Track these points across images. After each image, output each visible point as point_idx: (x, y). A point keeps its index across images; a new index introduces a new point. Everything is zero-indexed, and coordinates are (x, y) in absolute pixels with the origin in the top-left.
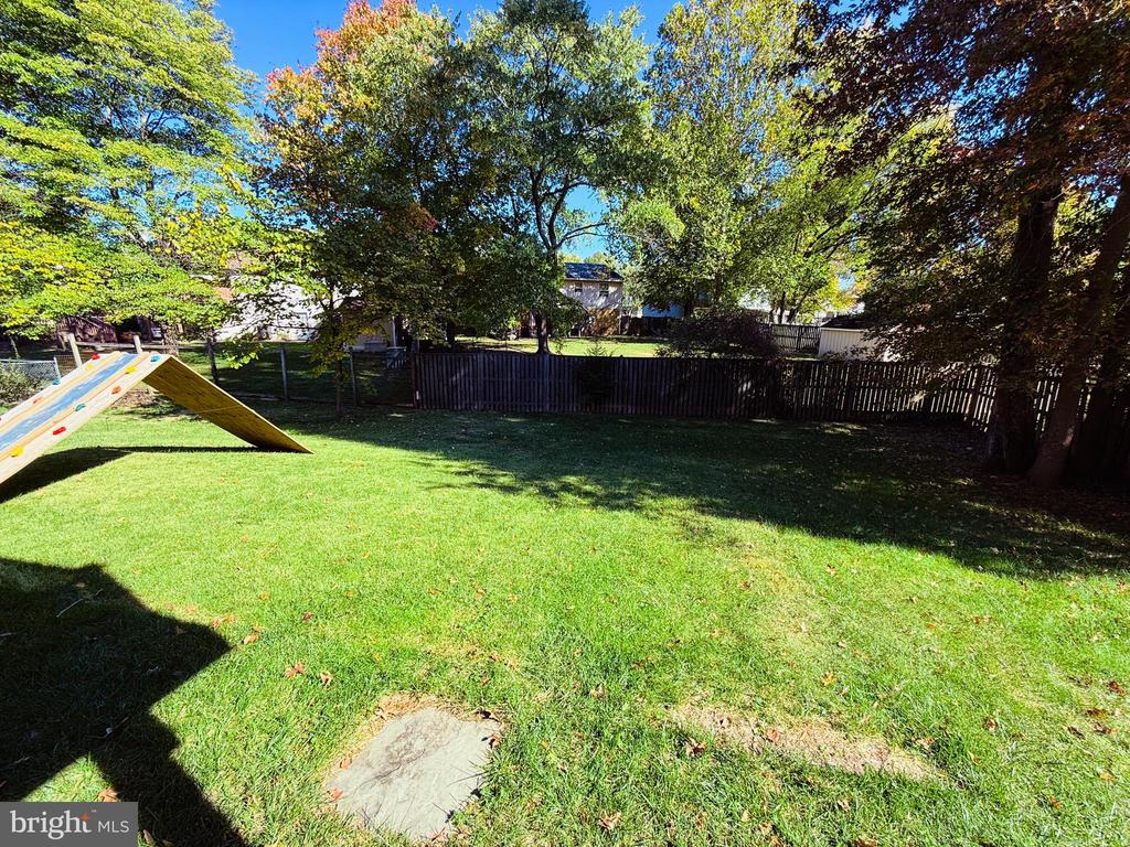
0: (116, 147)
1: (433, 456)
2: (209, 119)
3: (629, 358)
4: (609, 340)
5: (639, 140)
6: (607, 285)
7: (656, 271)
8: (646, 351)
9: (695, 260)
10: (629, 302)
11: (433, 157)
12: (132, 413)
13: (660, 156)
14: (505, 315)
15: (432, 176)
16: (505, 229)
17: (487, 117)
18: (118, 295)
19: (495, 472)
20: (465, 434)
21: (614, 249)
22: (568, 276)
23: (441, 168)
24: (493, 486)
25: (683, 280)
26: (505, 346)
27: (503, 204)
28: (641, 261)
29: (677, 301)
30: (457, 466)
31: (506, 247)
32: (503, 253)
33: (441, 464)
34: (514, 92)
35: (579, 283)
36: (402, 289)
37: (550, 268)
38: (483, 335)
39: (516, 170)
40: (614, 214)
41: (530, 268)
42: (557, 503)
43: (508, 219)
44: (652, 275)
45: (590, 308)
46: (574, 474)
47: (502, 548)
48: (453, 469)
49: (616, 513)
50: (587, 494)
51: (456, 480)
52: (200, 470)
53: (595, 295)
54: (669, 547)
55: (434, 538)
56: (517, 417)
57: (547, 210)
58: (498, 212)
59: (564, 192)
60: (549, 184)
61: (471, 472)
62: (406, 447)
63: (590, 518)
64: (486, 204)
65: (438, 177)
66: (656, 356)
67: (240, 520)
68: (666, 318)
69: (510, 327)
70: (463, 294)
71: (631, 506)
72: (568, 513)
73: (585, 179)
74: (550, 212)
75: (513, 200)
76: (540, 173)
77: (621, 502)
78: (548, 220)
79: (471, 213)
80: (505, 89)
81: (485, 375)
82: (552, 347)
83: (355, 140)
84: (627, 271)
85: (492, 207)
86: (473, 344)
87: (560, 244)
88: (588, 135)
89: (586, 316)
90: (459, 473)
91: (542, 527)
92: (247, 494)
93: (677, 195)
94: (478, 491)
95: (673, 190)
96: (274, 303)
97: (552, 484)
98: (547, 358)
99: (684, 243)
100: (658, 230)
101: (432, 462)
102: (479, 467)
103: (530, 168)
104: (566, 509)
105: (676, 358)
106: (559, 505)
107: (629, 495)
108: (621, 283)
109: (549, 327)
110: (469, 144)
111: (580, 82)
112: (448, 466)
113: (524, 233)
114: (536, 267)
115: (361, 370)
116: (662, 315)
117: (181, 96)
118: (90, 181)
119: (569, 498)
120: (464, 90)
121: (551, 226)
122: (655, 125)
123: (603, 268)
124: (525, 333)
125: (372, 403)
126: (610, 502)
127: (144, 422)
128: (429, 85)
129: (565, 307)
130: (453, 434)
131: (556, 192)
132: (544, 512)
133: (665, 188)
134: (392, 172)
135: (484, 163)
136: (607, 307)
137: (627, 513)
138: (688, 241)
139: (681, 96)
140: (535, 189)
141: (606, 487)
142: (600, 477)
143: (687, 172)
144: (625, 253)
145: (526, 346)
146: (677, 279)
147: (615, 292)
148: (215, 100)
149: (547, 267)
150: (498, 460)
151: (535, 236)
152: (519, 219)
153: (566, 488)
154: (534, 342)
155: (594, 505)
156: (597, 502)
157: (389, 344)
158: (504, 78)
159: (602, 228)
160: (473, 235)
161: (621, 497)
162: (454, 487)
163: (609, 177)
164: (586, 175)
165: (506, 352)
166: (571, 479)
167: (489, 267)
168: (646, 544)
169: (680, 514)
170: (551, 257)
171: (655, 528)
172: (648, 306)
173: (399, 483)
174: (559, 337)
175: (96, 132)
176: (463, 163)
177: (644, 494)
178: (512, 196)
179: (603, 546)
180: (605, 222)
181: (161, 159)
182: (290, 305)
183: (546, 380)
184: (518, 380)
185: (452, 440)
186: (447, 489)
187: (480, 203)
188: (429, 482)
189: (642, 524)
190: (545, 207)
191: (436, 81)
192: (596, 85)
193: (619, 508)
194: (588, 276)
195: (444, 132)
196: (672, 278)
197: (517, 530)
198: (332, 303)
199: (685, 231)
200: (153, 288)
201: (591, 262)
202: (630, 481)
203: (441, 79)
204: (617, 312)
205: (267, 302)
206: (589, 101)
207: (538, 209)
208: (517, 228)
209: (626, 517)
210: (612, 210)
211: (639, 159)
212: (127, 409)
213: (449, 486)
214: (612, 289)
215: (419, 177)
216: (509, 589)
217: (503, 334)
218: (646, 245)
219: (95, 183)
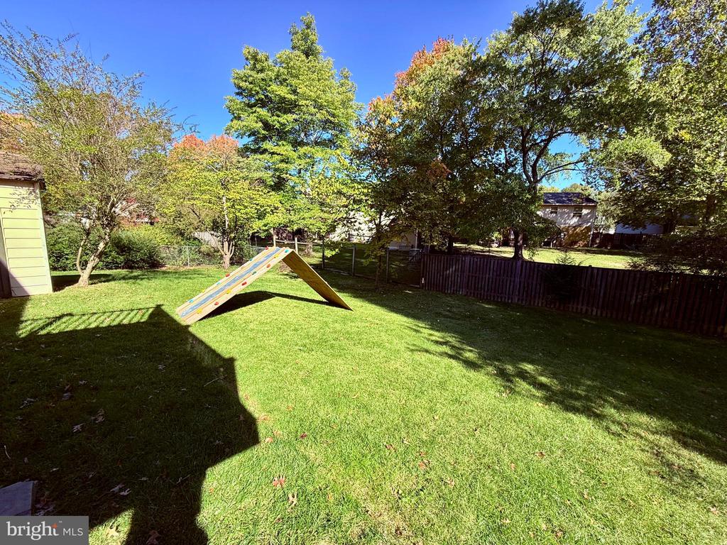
0: (302, 150)
1: (423, 325)
2: (341, 131)
3: (598, 269)
4: (579, 251)
5: (626, 90)
6: (581, 208)
7: (634, 195)
8: (618, 262)
9: (681, 184)
10: (601, 220)
11: (453, 132)
12: (287, 275)
13: (647, 100)
14: (491, 231)
15: (450, 142)
16: (497, 171)
17: (493, 100)
18: (293, 218)
19: (464, 346)
20: (449, 311)
21: (591, 180)
22: (545, 202)
23: (456, 138)
24: (459, 359)
25: (664, 203)
26: (489, 251)
27: (498, 155)
28: (618, 187)
29: (655, 220)
30: (437, 335)
31: (497, 184)
32: (494, 188)
33: (426, 332)
34: (515, 79)
35: (555, 208)
36: (419, 214)
37: (529, 197)
38: (473, 243)
39: (511, 131)
40: (593, 153)
41: (514, 198)
42: (511, 389)
43: (500, 165)
44: (628, 198)
45: (562, 226)
46: (532, 362)
47: (453, 421)
48: (434, 338)
49: (571, 415)
50: (541, 386)
51: (433, 348)
52: (297, 312)
53: (569, 216)
54: (637, 483)
55: (404, 393)
56: (490, 304)
57: (532, 156)
58: (493, 160)
59: (548, 141)
60: (536, 137)
61: (446, 343)
62: (407, 315)
63: (541, 413)
64: (485, 156)
65: (454, 143)
66: (628, 268)
67: (302, 348)
68: (641, 235)
69: (494, 238)
70: (461, 216)
71: (588, 412)
72: (520, 402)
73: (569, 129)
74: (535, 157)
75: (506, 152)
76: (529, 131)
77: (578, 404)
78: (532, 164)
79: (474, 164)
80: (509, 79)
81: (469, 272)
82: (526, 254)
83: (408, 130)
84: (602, 197)
85: (490, 158)
86: (466, 249)
87: (541, 179)
88: (574, 96)
89: (559, 231)
90: (437, 342)
91: (493, 411)
92: (312, 331)
93: (665, 129)
94: (447, 361)
95: (662, 127)
96: (352, 222)
97: (510, 368)
98: (519, 263)
99: (669, 171)
100: (639, 161)
101: (421, 330)
102: (452, 340)
103: (521, 128)
104: (519, 398)
105: (653, 272)
106: (512, 391)
107: (587, 398)
108: (595, 206)
109: (525, 240)
110: (477, 119)
111: (570, 60)
112: (431, 335)
113: (512, 174)
114: (518, 196)
115: (394, 261)
116: (637, 232)
117: (331, 122)
118: (291, 167)
119: (523, 386)
120: (478, 86)
121: (534, 167)
122: (643, 77)
123: (578, 195)
124: (505, 243)
125: (396, 282)
126: (564, 400)
127: (289, 280)
128: (456, 87)
129: (541, 225)
130: (441, 310)
131: (541, 142)
132: (498, 394)
133: (651, 125)
134: (426, 145)
135: (486, 130)
136: (579, 226)
137: (584, 419)
138: (672, 168)
139: (676, 47)
140: (524, 142)
141: (562, 383)
142: (559, 371)
143: (677, 109)
144: (601, 182)
145: (505, 252)
146: (657, 201)
147: (588, 214)
148: (344, 120)
149: (528, 196)
150: (468, 337)
151: (520, 175)
152: (509, 163)
153: (523, 375)
154: (511, 249)
155: (547, 400)
156: (551, 397)
157: (413, 247)
158: (508, 71)
159: (580, 165)
160: (473, 177)
161: (578, 397)
162: (430, 353)
163: (592, 124)
164: (568, 126)
165: (489, 255)
166: (529, 367)
167: (483, 198)
168: (605, 465)
169: (651, 437)
170: (532, 189)
171: (619, 447)
172: (621, 224)
173: (395, 341)
174: (533, 247)
175: (297, 144)
176: (472, 132)
177: (605, 401)
178: (505, 149)
179: (552, 452)
180: (584, 159)
181: (319, 153)
182: (360, 223)
183: (517, 280)
184: (494, 278)
185: (439, 314)
186: (425, 354)
187: (481, 156)
188: (414, 345)
189: (601, 438)
190: (530, 154)
191: (461, 85)
192: (585, 58)
193: (575, 410)
194: (563, 202)
195: (462, 114)
196: (651, 202)
197: (469, 408)
198: (380, 222)
199: (671, 160)
200: (306, 215)
201: (568, 191)
202: (589, 383)
203: (464, 82)
204: (589, 229)
205: (347, 222)
206: (578, 71)
207: (524, 157)
208: (506, 170)
209: (583, 424)
210: (591, 150)
211: (624, 106)
212: (286, 273)
213: (427, 351)
214: (585, 211)
215: (442, 145)
216: (449, 468)
217: (488, 243)
218: (624, 175)
219: (292, 169)
